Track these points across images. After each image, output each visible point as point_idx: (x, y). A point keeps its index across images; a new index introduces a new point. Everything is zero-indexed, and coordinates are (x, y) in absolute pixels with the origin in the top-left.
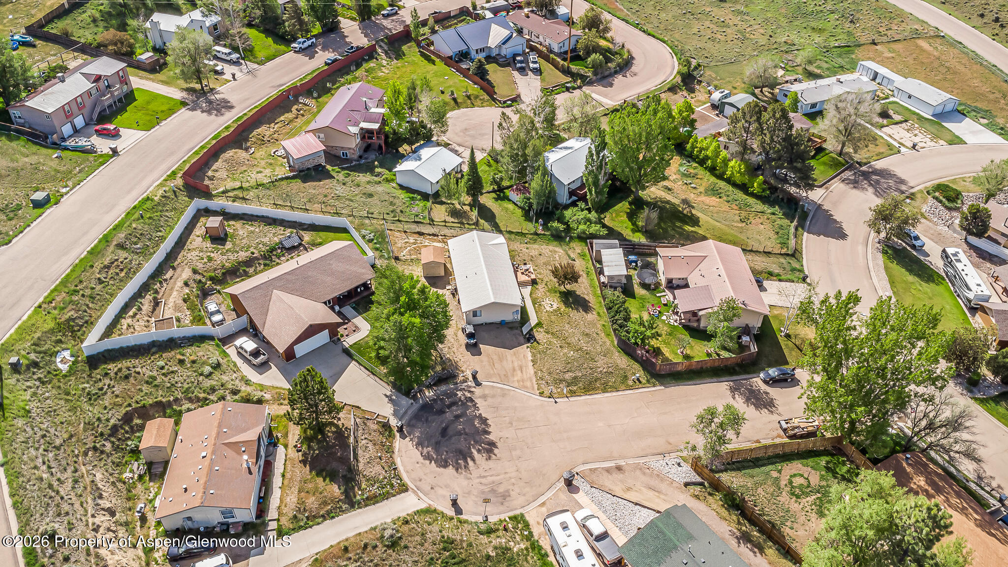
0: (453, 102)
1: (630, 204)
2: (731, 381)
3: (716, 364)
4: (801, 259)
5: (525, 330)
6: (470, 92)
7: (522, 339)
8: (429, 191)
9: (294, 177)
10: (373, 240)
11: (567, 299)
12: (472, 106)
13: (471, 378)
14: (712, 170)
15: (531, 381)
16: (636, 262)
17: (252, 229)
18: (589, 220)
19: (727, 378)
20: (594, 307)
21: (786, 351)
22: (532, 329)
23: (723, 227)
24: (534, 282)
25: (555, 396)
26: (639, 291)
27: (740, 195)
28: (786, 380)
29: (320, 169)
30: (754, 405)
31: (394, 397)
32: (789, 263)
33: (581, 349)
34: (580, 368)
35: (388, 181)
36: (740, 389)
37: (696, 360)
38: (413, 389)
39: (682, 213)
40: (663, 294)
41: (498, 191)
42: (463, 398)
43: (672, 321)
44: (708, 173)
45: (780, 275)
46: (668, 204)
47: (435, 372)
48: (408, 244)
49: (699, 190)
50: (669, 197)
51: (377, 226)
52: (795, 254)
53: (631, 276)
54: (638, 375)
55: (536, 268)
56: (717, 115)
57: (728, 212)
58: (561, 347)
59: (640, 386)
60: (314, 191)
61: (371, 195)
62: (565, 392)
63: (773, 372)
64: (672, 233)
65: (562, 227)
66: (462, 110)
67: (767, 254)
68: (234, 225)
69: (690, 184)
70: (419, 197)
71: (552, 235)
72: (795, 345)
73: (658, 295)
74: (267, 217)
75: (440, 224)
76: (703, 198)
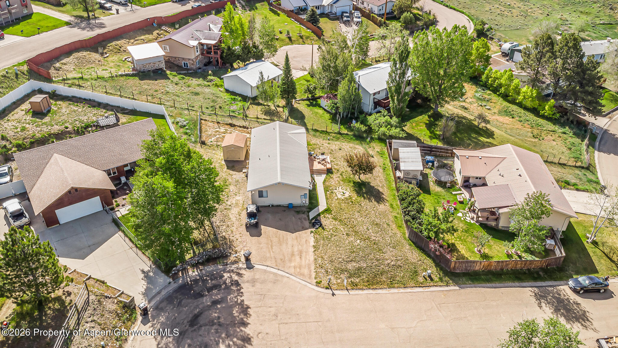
0: (288, 40)
1: (429, 117)
2: (536, 287)
3: (519, 266)
4: (595, 173)
5: (312, 214)
6: (303, 33)
7: (307, 223)
8: (249, 94)
9: (133, 75)
10: (185, 126)
11: (361, 189)
12: (303, 43)
13: (243, 259)
14: (505, 97)
15: (309, 268)
16: (433, 162)
17: (76, 109)
18: (389, 124)
19: (530, 284)
20: (388, 199)
21: (594, 259)
22: (319, 215)
23: (517, 140)
24: (329, 171)
25: (334, 287)
26: (434, 188)
27: (531, 117)
28: (598, 291)
29: (160, 72)
30: (565, 317)
31: (151, 274)
32: (585, 175)
33: (368, 238)
34: (364, 258)
35: (217, 85)
36: (546, 297)
37: (495, 259)
38: (176, 266)
39: (478, 127)
40: (459, 192)
41: (312, 99)
42: (228, 281)
43: (468, 219)
44: (501, 99)
45: (577, 185)
46: (465, 119)
47: (204, 250)
48: (218, 133)
49: (493, 111)
50: (465, 114)
51: (193, 116)
52: (589, 168)
53: (426, 174)
54: (429, 271)
55: (334, 160)
56: (507, 61)
57: (521, 129)
58: (347, 235)
59: (432, 284)
60: (146, 87)
61: (197, 94)
62: (345, 284)
63: (584, 280)
64: (469, 142)
65: (363, 128)
66: (294, 46)
67: (563, 165)
68: (60, 105)
69: (485, 106)
70: (240, 98)
71: (354, 135)
72: (604, 253)
73: (453, 193)
74: (94, 101)
75: (253, 119)
76: (496, 117)
